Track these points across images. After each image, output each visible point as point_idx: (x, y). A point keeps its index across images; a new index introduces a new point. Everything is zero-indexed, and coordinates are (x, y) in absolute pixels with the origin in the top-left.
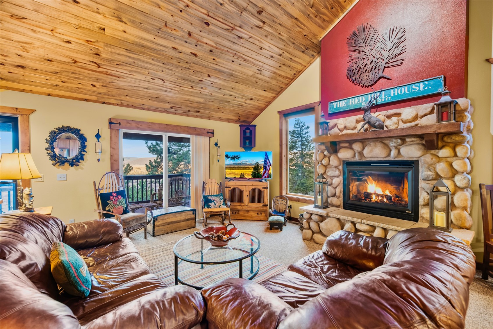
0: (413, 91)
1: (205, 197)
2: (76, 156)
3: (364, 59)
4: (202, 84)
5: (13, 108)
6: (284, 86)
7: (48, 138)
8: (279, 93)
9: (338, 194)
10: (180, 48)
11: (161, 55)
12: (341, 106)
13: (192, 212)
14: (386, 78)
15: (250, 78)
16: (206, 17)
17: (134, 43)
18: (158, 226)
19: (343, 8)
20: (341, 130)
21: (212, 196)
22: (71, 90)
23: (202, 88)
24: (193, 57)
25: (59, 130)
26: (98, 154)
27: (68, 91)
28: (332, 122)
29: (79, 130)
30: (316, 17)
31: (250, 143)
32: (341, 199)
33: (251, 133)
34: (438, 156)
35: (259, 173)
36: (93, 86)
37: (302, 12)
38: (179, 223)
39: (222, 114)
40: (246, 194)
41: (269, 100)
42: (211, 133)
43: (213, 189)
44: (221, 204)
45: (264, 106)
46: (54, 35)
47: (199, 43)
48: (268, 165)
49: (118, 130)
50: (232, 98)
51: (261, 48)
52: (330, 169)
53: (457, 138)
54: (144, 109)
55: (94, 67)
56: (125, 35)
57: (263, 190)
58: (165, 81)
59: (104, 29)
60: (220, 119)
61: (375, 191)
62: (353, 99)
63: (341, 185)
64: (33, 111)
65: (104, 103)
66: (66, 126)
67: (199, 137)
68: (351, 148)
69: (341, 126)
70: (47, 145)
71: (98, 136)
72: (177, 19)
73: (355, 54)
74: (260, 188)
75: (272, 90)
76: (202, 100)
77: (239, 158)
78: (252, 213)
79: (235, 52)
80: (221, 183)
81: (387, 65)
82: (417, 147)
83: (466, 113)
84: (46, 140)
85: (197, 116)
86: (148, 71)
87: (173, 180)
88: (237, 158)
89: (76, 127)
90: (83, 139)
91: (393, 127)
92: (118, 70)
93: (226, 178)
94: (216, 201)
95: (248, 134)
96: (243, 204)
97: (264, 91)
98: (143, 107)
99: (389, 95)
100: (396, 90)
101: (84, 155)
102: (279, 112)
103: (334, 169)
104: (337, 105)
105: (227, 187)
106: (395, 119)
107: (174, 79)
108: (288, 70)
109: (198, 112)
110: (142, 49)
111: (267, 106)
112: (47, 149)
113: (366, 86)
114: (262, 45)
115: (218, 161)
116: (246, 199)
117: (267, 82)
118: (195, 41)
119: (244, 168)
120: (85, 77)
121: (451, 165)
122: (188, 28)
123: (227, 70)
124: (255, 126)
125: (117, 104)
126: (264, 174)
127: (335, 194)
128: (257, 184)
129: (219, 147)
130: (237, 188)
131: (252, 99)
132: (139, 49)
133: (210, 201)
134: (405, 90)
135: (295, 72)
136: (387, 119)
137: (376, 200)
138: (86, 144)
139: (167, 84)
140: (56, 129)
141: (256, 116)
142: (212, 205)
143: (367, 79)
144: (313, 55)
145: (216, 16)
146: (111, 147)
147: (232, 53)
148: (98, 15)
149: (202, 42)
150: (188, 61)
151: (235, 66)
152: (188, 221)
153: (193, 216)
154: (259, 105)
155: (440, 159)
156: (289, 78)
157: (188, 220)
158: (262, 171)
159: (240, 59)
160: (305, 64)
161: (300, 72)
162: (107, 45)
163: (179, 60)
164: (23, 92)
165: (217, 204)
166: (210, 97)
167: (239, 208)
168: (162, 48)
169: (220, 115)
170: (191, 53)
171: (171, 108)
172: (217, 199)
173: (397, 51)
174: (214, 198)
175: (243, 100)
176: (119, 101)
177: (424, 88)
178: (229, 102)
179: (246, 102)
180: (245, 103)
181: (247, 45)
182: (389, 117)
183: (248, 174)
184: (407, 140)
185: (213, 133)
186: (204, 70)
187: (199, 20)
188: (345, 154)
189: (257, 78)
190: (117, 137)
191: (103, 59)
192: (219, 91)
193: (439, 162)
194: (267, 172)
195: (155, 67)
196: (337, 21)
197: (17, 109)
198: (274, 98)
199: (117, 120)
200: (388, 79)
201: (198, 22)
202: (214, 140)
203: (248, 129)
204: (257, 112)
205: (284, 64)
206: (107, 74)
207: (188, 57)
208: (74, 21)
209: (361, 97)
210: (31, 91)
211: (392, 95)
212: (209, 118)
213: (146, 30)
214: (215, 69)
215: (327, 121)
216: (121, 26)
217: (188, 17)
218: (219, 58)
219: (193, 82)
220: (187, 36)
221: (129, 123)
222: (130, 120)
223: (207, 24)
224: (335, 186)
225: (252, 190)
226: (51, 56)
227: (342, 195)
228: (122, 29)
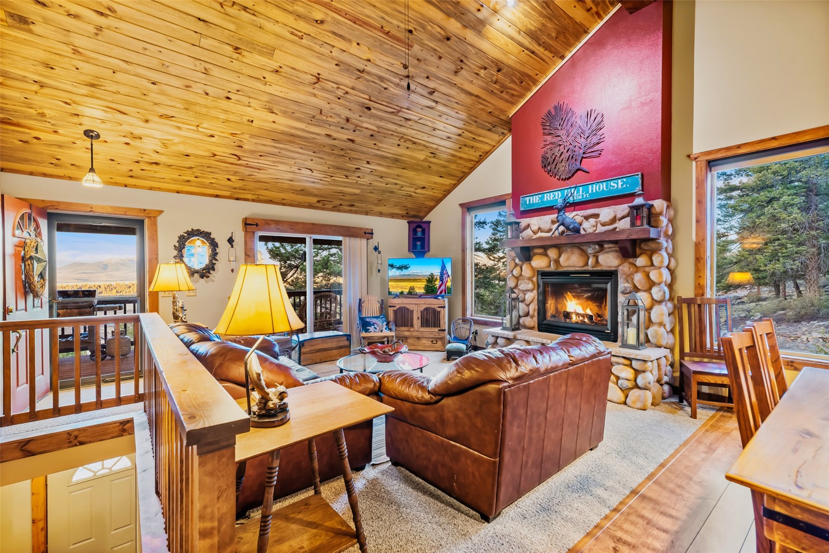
0: (611, 188)
1: (362, 319)
2: (207, 265)
3: (560, 145)
4: (360, 172)
5: (140, 210)
6: (466, 171)
7: (177, 245)
8: (460, 180)
9: (531, 313)
10: (335, 135)
11: (312, 143)
12: (534, 202)
13: (345, 338)
14: (583, 171)
15: (421, 163)
16: (367, 102)
17: (283, 133)
18: (305, 353)
19: (535, 82)
20: (535, 233)
21: (370, 317)
22: (203, 185)
23: (359, 177)
24: (350, 144)
25: (188, 234)
26: (232, 263)
27: (199, 187)
28: (524, 222)
29: (210, 234)
30: (502, 92)
31: (423, 246)
32: (536, 319)
33: (423, 232)
34: (635, 265)
35: (434, 286)
36: (229, 180)
37: (483, 89)
38: (329, 351)
39: (384, 207)
40: (416, 315)
41: (448, 188)
42: (368, 234)
43: (372, 308)
44: (384, 329)
45: (441, 196)
46: (198, 131)
47: (358, 128)
48: (445, 276)
49: (254, 233)
50: (398, 187)
51: (434, 129)
52: (522, 281)
53: (652, 245)
54: (284, 204)
55: (234, 160)
56: (274, 125)
57: (439, 309)
58: (314, 171)
59: (252, 121)
60: (381, 214)
61: (575, 310)
62: (548, 194)
63: (536, 302)
64: (161, 212)
65: (237, 199)
66: (195, 229)
67: (353, 238)
68: (546, 255)
69: (535, 228)
70: (175, 253)
71: (231, 241)
72: (333, 106)
73: (549, 138)
74: (435, 307)
75: (450, 175)
76: (357, 191)
77: (408, 268)
78: (424, 341)
79: (402, 135)
80: (382, 300)
81: (585, 156)
82: (614, 254)
83: (661, 218)
84: (175, 246)
85: (350, 212)
86: (294, 160)
87: (318, 297)
88: (405, 269)
89: (206, 230)
90: (214, 245)
91: (590, 231)
92: (260, 161)
93: (390, 293)
94: (377, 324)
95: (419, 234)
96: (412, 329)
97: (441, 177)
98: (284, 201)
99: (587, 192)
100: (594, 186)
101: (215, 264)
102: (462, 205)
103: (527, 281)
104: (530, 200)
105: (390, 306)
106: (592, 221)
107: (325, 168)
108: (472, 152)
109: (352, 206)
110: (291, 139)
111: (445, 196)
112: (175, 257)
113: (562, 179)
114: (435, 126)
115: (379, 271)
116: (417, 323)
117: (444, 167)
118: (353, 126)
119: (415, 280)
120: (222, 170)
121: (648, 276)
122: (347, 114)
123: (392, 156)
124: (429, 222)
125: (253, 200)
126: (440, 287)
127: (529, 312)
128: (432, 303)
129: (379, 253)
130: (404, 307)
131: (424, 188)
132: (287, 138)
133: (369, 324)
134: (603, 186)
135: (481, 154)
136: (585, 220)
137: (576, 321)
138: (217, 251)
139: (315, 174)
140: (185, 233)
141: (431, 208)
142: (371, 328)
143: (563, 168)
144: (503, 133)
145: (380, 100)
146: (246, 254)
147: (397, 136)
148: (249, 109)
149: (361, 127)
150: (343, 147)
151: (401, 151)
152: (341, 350)
153: (347, 343)
154: (434, 194)
155: (637, 269)
156: (473, 161)
157: (341, 347)
158: (438, 283)
159: (408, 142)
160: (494, 144)
161: (488, 153)
162: (253, 136)
163: (333, 147)
164: (151, 190)
165: (378, 328)
166: (369, 188)
167: (407, 334)
168: (314, 136)
169: (381, 209)
170: (348, 139)
171: (318, 202)
172: (378, 322)
173: (595, 140)
174: (374, 320)
175: (412, 190)
176: (256, 196)
177: (622, 185)
178: (392, 192)
179: (417, 191)
180: (415, 193)
181: (416, 126)
182: (587, 218)
183: (419, 288)
184: (606, 246)
185: (372, 234)
186: (362, 156)
187: (359, 105)
188: (539, 263)
189: (431, 162)
190: (253, 241)
191: (245, 151)
192: (381, 180)
193: (636, 272)
194: (444, 285)
195: (303, 157)
196: (529, 95)
197: (144, 210)
198: (455, 186)
199: (253, 219)
200: (586, 172)
201: (358, 107)
202: (373, 243)
203: (420, 226)
204: (432, 204)
205: (465, 145)
206: (247, 166)
207: (344, 143)
208: (223, 116)
209: (557, 193)
210: (159, 189)
211: (590, 192)
212: (367, 213)
213: (299, 119)
214: (376, 155)
215: (519, 220)
216: (272, 117)
217: (347, 104)
218: (381, 142)
219: (348, 171)
220: (344, 122)
221: (268, 223)
222: (269, 220)
223: (369, 109)
224: (528, 303)
225: (424, 310)
226: (188, 152)
227: (536, 314)
228: (272, 120)
